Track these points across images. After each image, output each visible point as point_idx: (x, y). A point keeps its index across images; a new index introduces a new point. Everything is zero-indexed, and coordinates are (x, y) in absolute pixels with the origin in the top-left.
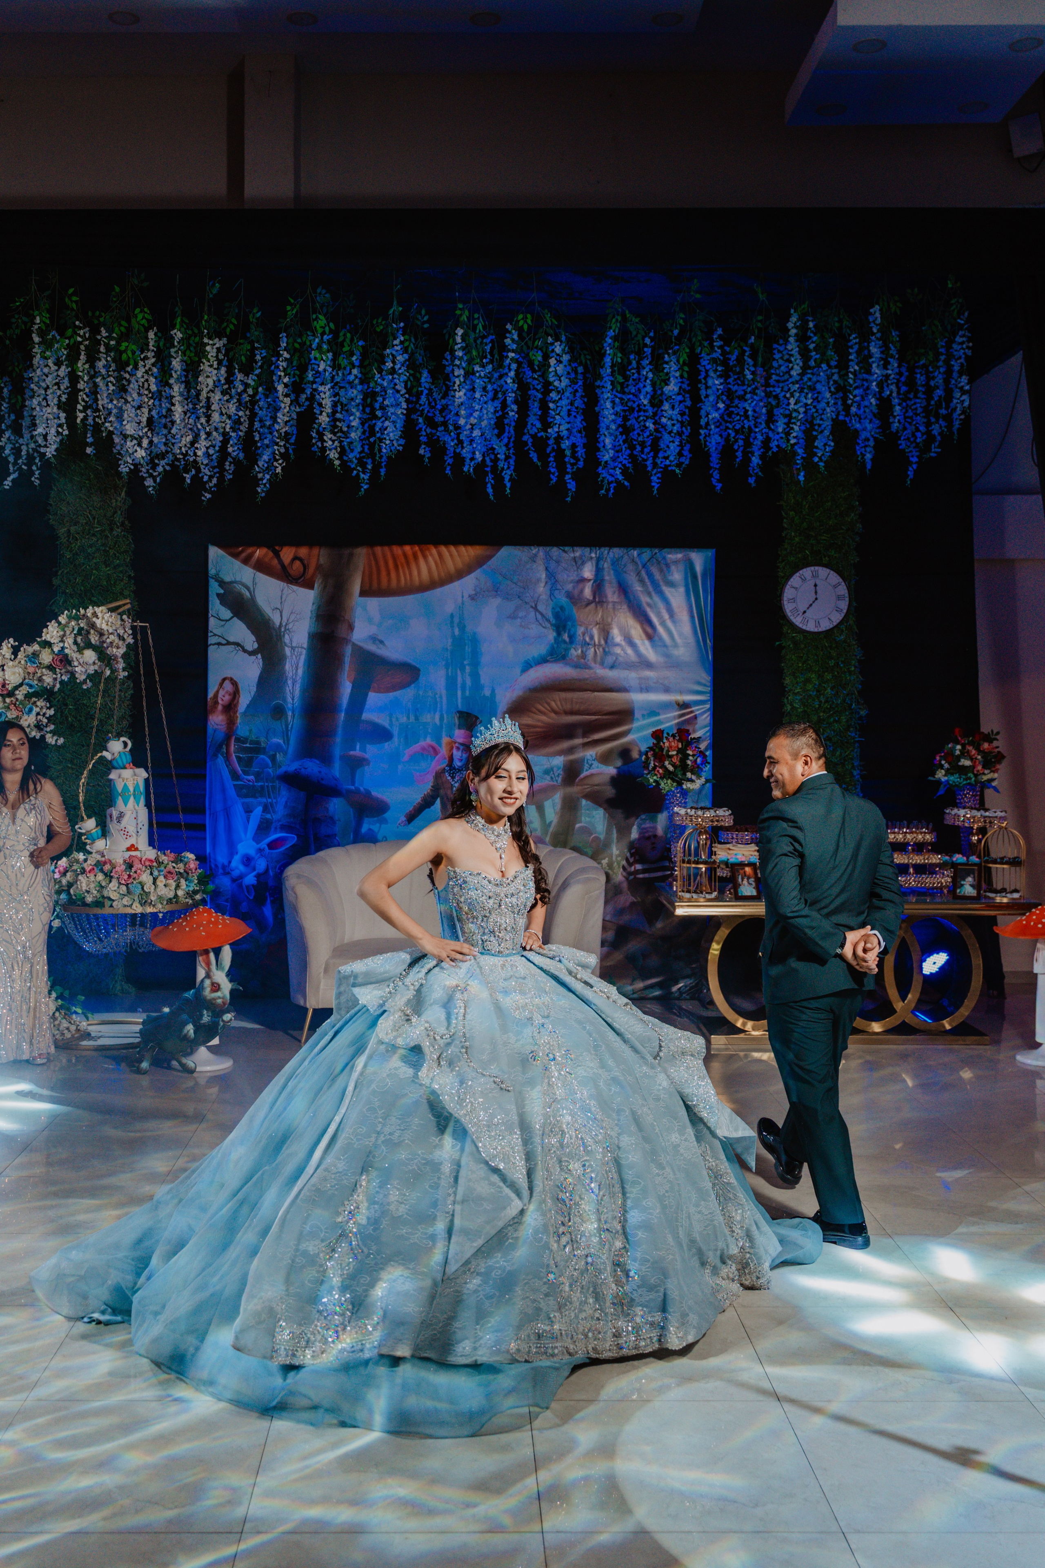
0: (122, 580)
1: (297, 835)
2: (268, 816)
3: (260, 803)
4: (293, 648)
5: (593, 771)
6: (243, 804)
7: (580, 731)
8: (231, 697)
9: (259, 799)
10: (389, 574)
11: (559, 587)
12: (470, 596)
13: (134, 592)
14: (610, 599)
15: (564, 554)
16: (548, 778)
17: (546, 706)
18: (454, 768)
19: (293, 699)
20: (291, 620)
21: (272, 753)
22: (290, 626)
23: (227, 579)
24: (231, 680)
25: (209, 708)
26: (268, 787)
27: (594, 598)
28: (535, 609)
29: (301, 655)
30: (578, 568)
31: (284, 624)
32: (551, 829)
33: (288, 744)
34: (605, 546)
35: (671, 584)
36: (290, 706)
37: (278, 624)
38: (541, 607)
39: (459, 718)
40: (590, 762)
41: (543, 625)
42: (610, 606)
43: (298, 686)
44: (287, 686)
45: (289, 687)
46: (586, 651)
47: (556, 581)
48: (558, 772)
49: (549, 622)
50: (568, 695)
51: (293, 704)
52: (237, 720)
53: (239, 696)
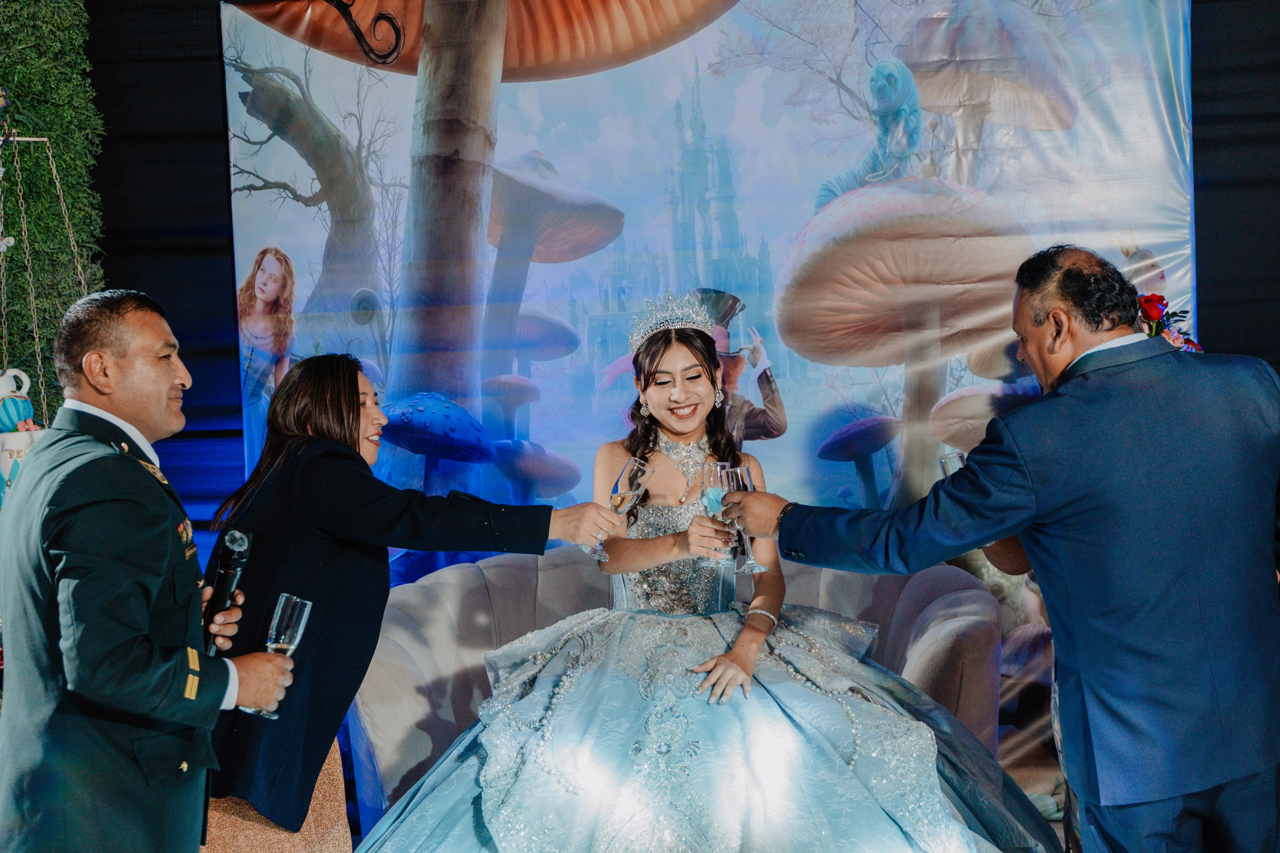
0: (70, 81)
4: (385, 188)
5: (964, 390)
7: (935, 315)
8: (279, 284)
10: (555, 35)
11: (882, 37)
12: (710, 66)
13: (93, 101)
16: (878, 407)
17: (867, 269)
19: (391, 284)
20: (377, 136)
22: (377, 146)
23: (257, 64)
24: (277, 252)
25: (239, 308)
27: (953, 53)
28: (838, 82)
29: (400, 199)
31: (366, 143)
33: (387, 366)
35: (1102, 16)
36: (386, 297)
37: (354, 143)
38: (849, 80)
39: (702, 301)
40: (957, 374)
41: (856, 114)
42: (985, 68)
43: (398, 258)
44: (379, 259)
45: (382, 261)
46: (940, 161)
47: (877, 25)
48: (896, 395)
49: (867, 107)
50: (910, 246)
51: (391, 293)
52: (291, 328)
53: (293, 283)
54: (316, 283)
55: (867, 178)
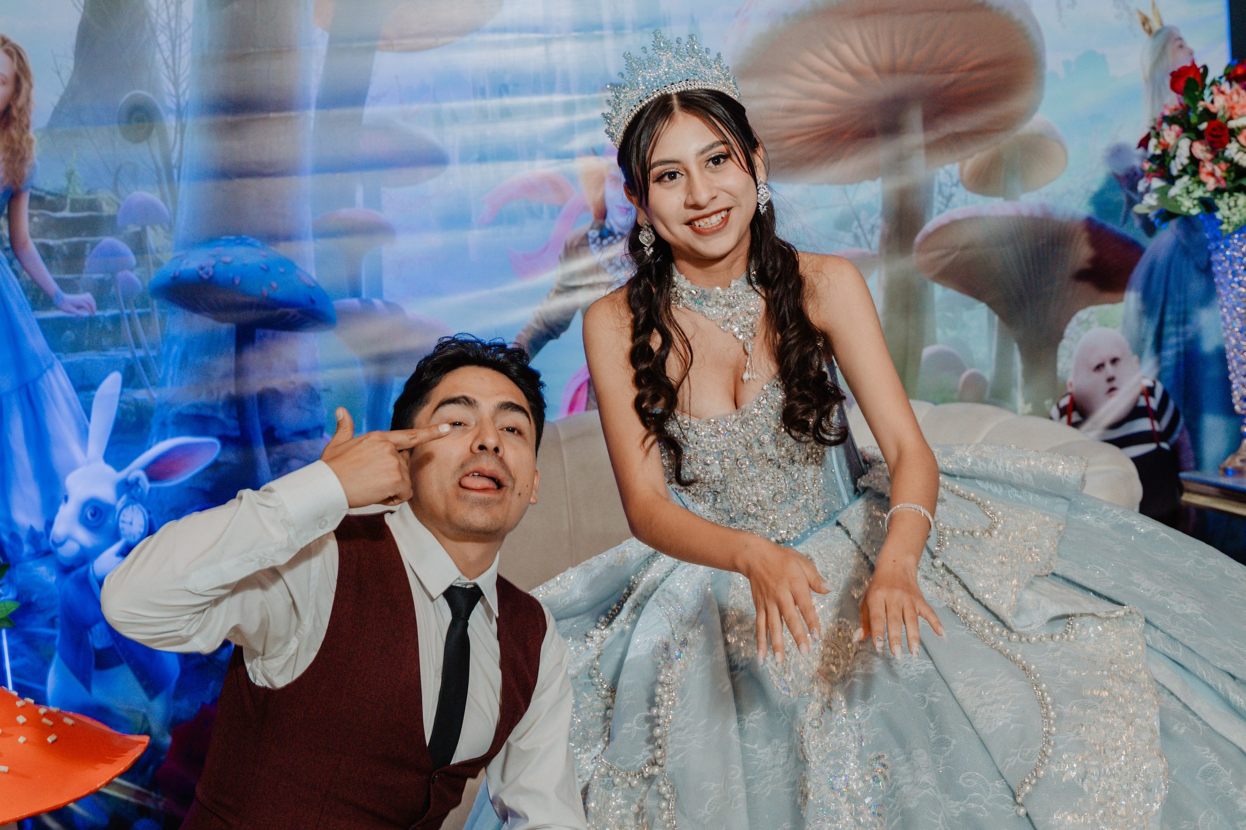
1: (220, 437)
2: (141, 395)
3: (112, 365)
5: (955, 212)
6: (69, 369)
7: (918, 114)
8: (10, 87)
9: (112, 352)
17: (829, 55)
18: (611, 233)
19: (176, 84)
21: (133, 228)
24: (5, 42)
26: (130, 317)
33: (175, 201)
36: (170, 103)
40: (947, 191)
43: (186, 47)
44: (157, 50)
45: (161, 51)
48: (872, 221)
51: (177, 97)
52: (30, 149)
53: (31, 86)
54: (66, 83)
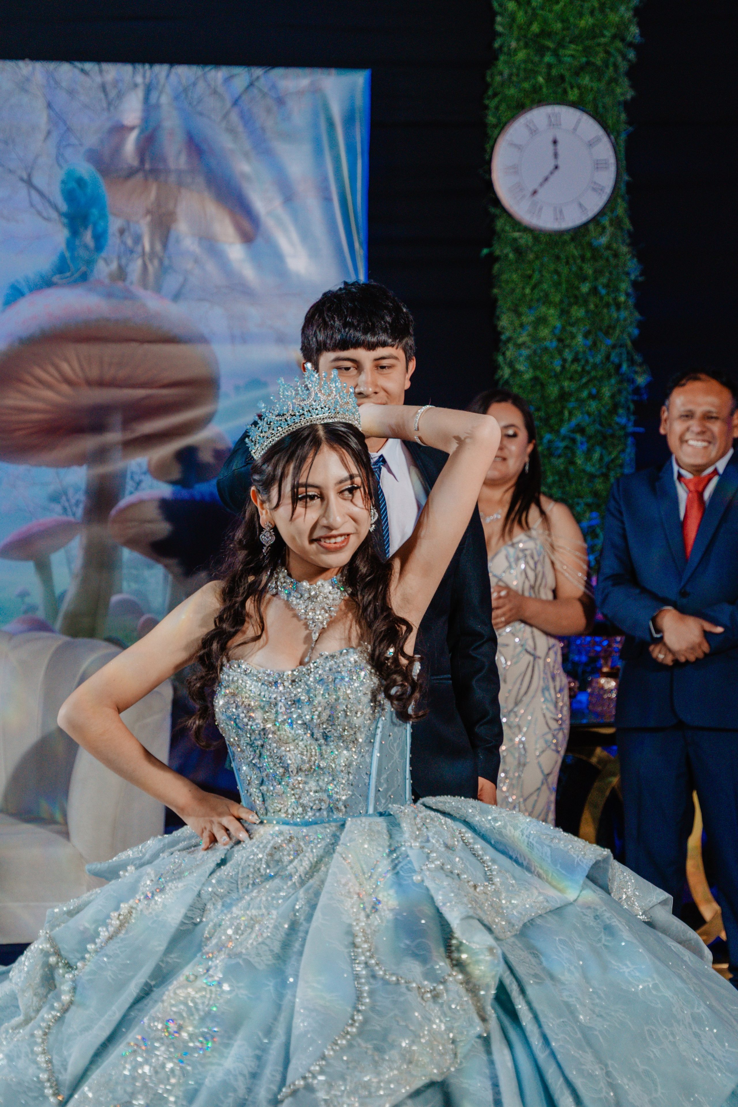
7: (117, 419)
11: (74, 141)
14: (172, 164)
15: (82, 77)
16: (58, 508)
17: (52, 370)
27: (142, 161)
28: (29, 182)
30: (109, 104)
32: (65, 606)
34: (161, 61)
35: (288, 137)
38: (39, 180)
40: (137, 478)
41: (45, 214)
42: (172, 178)
46: (127, 265)
47: (69, 129)
48: (77, 497)
49: (56, 208)
50: (95, 350)
55: (56, 279)
